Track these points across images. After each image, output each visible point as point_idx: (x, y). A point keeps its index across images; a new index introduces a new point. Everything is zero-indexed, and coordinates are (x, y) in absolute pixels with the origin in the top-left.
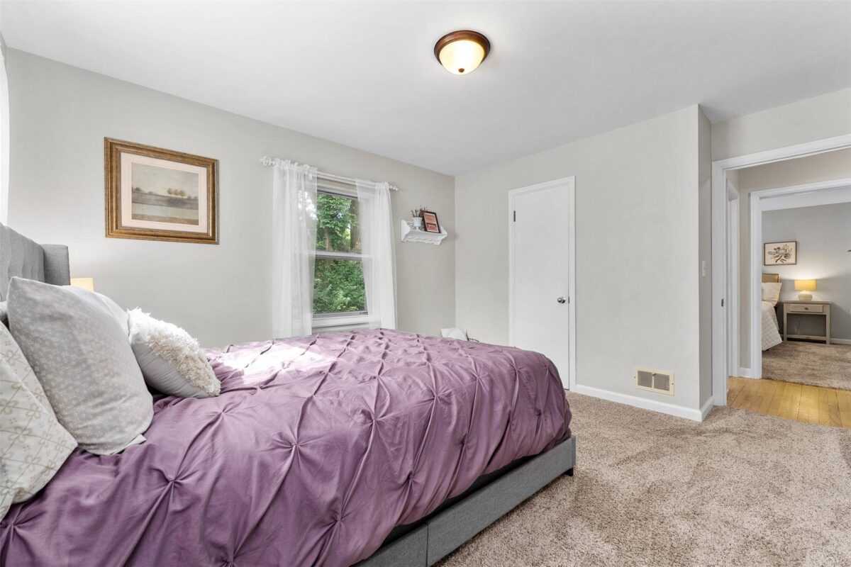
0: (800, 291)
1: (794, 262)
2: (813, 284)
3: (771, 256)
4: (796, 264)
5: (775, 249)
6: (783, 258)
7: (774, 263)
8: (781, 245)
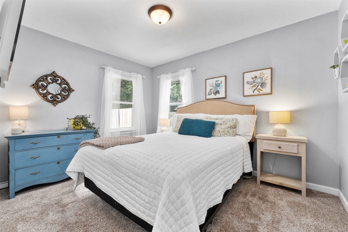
0: (274, 124)
1: (269, 91)
2: (287, 116)
3: (249, 86)
4: (271, 94)
5: (252, 78)
6: (259, 87)
7: (252, 94)
8: (257, 74)
